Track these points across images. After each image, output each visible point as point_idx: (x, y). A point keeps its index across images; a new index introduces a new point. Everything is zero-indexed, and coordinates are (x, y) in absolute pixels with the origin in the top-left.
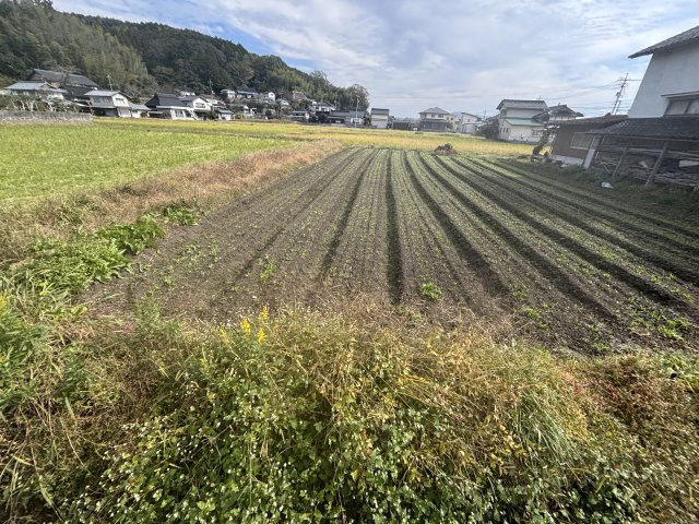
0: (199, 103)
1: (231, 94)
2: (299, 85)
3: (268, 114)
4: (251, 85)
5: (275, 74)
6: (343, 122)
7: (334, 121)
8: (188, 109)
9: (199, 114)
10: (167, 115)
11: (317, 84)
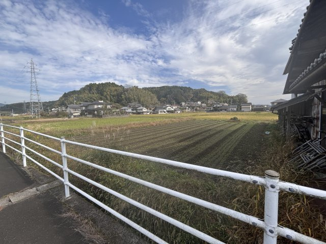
0: (169, 108)
1: (183, 104)
2: (211, 97)
3: (196, 110)
4: (192, 100)
5: (201, 95)
6: (225, 110)
7: (221, 110)
8: (165, 110)
9: (168, 111)
10: (157, 113)
11: (221, 96)
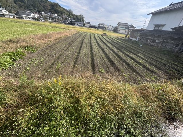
0: (32, 15)
1: (43, 13)
2: (64, 13)
3: (55, 21)
4: (50, 11)
5: (57, 9)
6: (77, 25)
7: (75, 24)
8: (30, 17)
9: (33, 18)
10: (22, 18)
11: (70, 13)
